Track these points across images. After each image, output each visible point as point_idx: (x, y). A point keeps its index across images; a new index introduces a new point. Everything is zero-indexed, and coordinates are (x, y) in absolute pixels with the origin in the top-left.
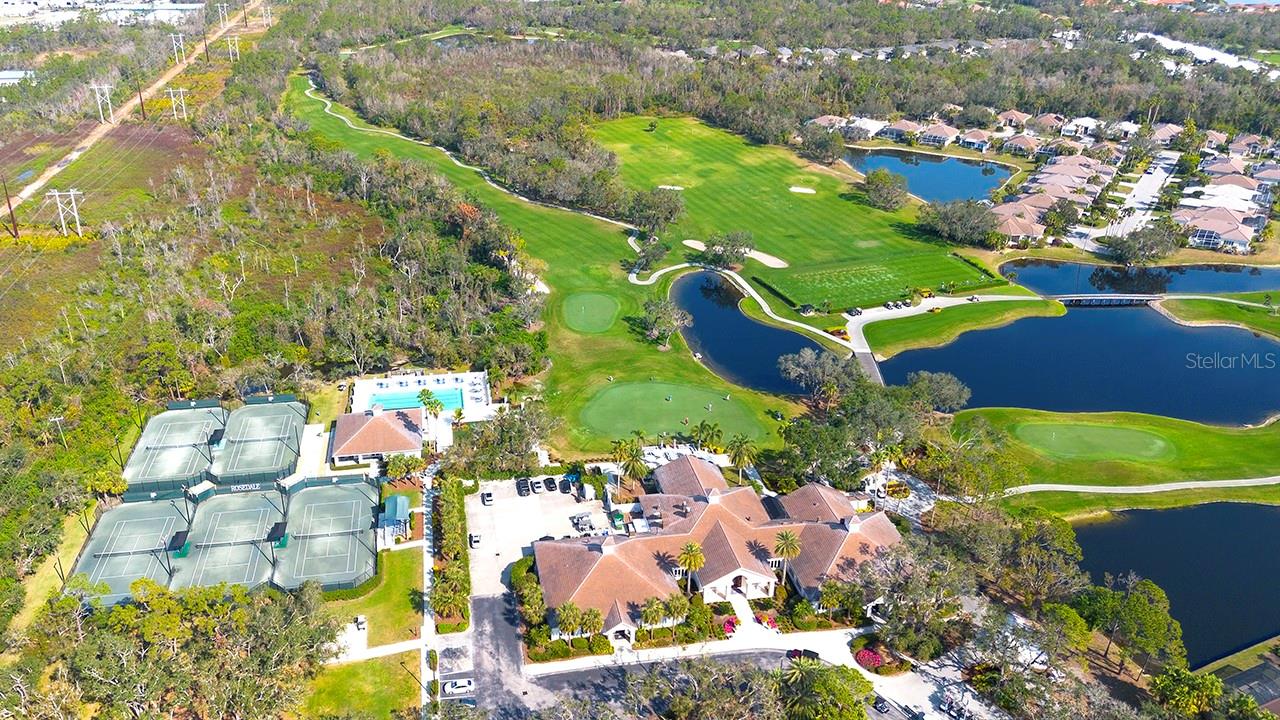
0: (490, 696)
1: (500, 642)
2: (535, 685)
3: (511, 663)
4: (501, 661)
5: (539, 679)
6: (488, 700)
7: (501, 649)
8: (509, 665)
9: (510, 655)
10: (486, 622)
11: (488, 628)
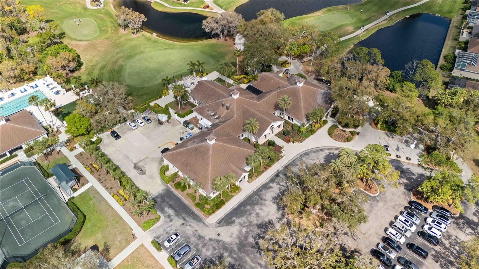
0: (203, 247)
1: (183, 216)
2: (220, 228)
3: (198, 223)
4: (193, 225)
5: (219, 223)
6: (204, 250)
7: (187, 218)
8: (198, 225)
9: (194, 219)
10: (166, 209)
11: (171, 212)
